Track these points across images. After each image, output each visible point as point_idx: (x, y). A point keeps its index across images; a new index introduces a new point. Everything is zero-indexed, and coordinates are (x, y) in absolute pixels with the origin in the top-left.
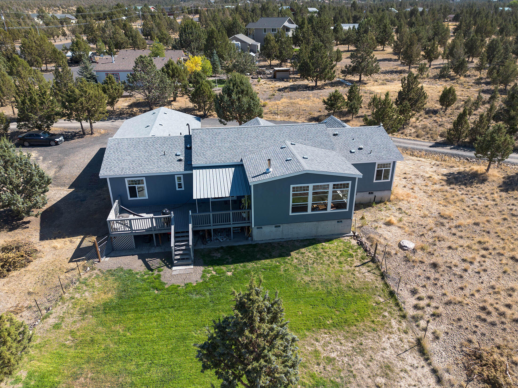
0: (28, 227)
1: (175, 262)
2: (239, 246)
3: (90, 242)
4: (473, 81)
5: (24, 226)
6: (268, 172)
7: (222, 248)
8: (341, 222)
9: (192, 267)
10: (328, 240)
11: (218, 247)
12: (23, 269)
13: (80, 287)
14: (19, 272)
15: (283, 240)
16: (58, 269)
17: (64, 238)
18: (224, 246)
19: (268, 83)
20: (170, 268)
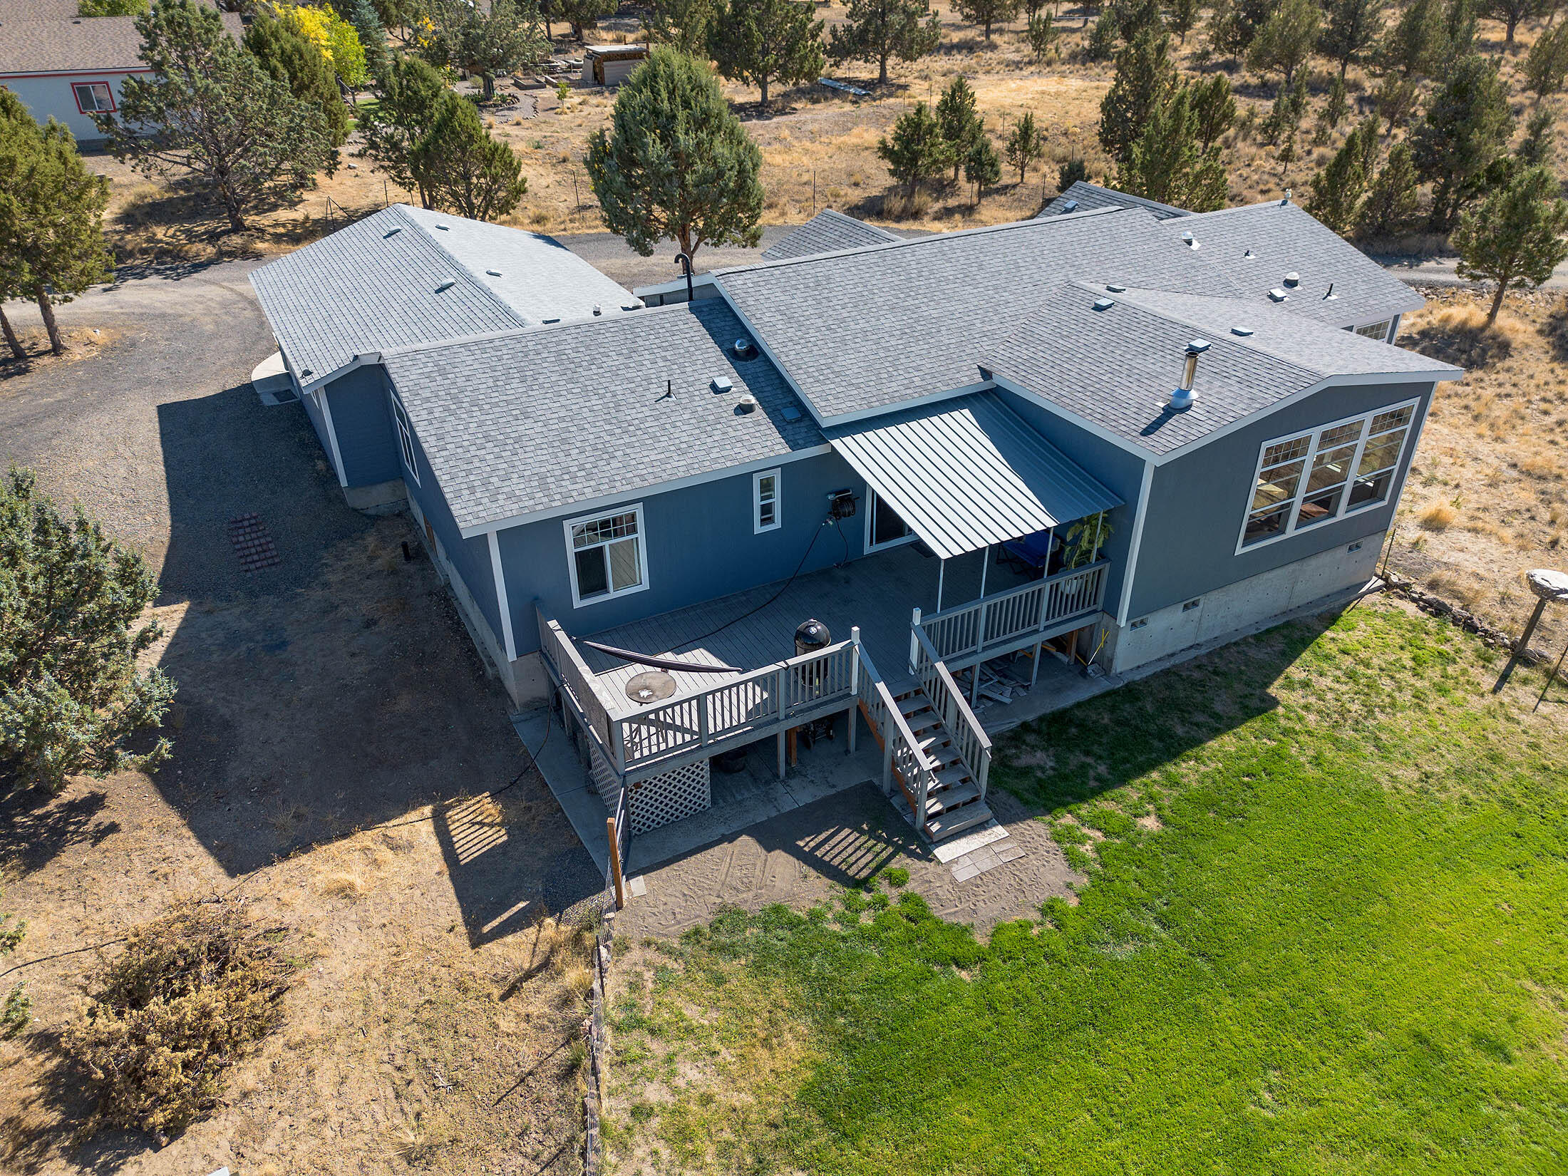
0: (114, 828)
1: (935, 827)
2: (1079, 705)
3: (482, 824)
4: (1187, 64)
5: (90, 827)
6: (1183, 403)
7: (1025, 726)
8: (1358, 547)
9: (1000, 831)
10: (1331, 619)
11: (1013, 725)
12: (274, 1044)
13: (635, 1051)
14: (264, 1062)
15: (1203, 651)
16: (447, 991)
17: (345, 836)
18: (1030, 718)
19: (594, 100)
20: (927, 856)
